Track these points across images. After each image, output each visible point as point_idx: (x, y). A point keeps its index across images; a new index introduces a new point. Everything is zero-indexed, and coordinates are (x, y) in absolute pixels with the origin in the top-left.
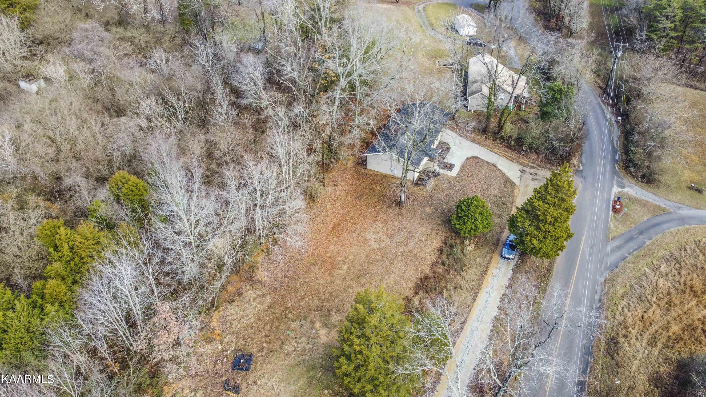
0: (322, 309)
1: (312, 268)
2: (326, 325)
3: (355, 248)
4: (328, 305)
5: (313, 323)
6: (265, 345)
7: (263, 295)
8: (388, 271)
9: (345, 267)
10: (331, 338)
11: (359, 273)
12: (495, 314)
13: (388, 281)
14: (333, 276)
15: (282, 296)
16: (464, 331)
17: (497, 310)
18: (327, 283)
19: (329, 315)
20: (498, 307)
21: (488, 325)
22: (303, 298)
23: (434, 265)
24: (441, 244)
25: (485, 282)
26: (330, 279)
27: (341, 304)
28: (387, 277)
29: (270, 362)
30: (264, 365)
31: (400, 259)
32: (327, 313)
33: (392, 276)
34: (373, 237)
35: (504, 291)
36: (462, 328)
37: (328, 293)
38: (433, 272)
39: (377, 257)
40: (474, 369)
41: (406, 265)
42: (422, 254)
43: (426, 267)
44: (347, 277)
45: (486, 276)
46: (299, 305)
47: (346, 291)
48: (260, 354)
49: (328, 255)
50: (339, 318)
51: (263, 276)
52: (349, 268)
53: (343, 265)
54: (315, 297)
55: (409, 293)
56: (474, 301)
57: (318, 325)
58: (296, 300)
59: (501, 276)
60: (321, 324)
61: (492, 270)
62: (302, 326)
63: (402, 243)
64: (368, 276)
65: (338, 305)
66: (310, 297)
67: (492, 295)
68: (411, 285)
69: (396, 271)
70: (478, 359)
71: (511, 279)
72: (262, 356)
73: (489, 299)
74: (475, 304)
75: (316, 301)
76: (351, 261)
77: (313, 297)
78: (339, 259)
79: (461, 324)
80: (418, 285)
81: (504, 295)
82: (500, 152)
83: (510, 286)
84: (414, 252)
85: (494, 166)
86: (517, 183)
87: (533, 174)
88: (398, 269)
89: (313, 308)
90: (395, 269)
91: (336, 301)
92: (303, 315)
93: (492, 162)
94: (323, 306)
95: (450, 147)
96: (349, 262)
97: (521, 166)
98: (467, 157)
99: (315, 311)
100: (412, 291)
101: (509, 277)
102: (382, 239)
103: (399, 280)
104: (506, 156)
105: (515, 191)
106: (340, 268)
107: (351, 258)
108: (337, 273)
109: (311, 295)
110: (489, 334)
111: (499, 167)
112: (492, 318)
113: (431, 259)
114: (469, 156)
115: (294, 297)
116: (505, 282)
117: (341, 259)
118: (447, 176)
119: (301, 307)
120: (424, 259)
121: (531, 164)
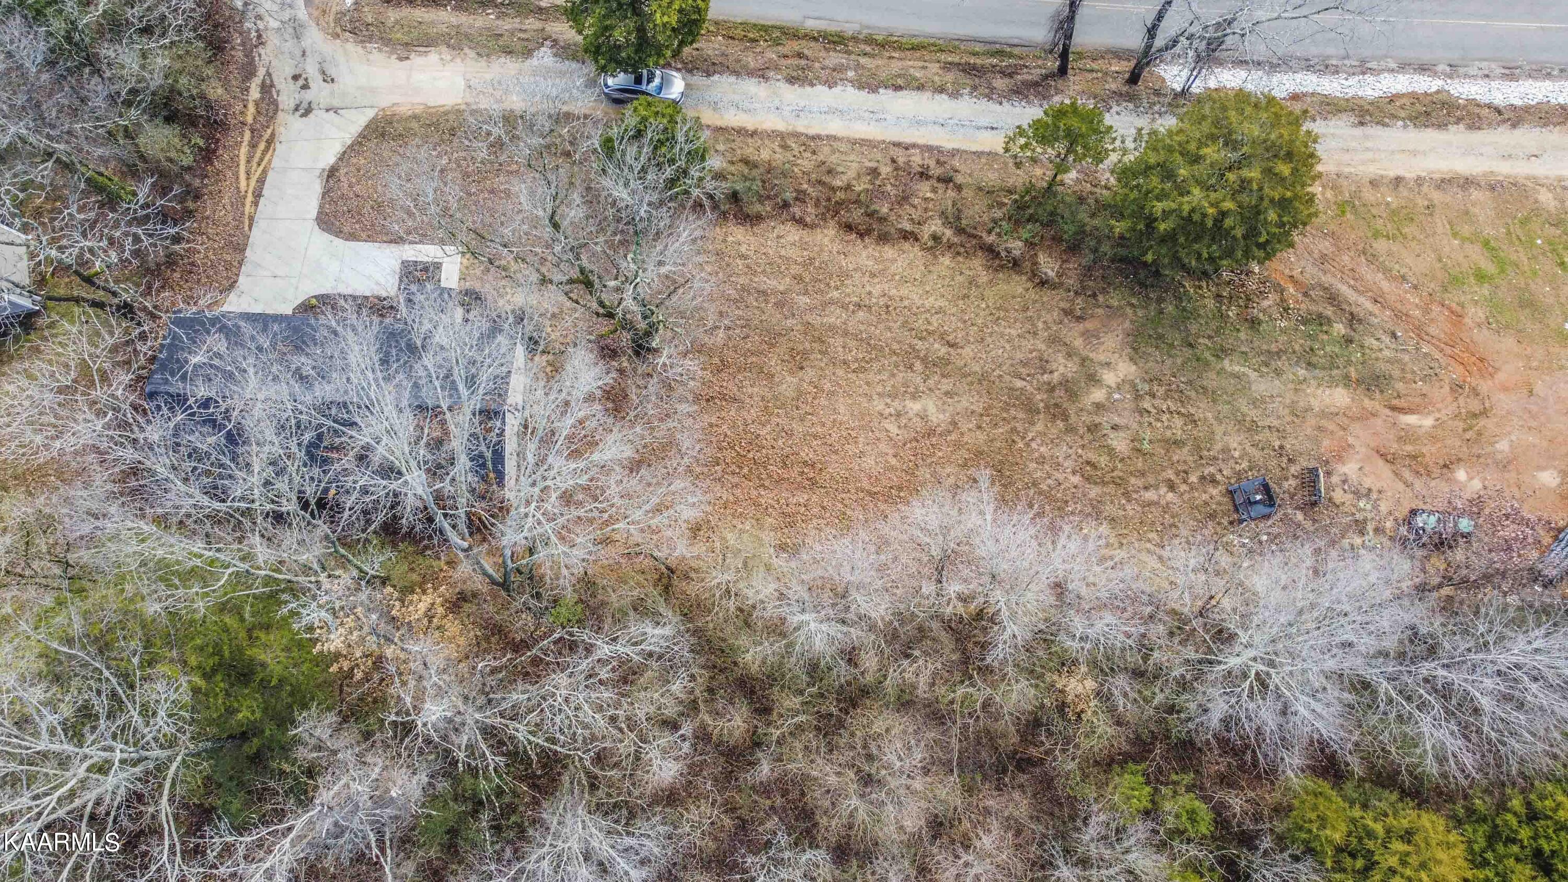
0: (1056, 405)
2: (1093, 379)
3: (843, 410)
4: (1039, 397)
5: (1099, 406)
6: (1193, 479)
8: (887, 307)
9: (915, 407)
10: (1117, 355)
11: (918, 366)
12: (850, 89)
13: (913, 296)
14: (954, 424)
16: (921, 141)
17: (839, 88)
18: (979, 427)
19: (1065, 383)
20: (830, 87)
21: (883, 97)
22: (1041, 461)
23: (800, 222)
25: (769, 127)
26: (965, 426)
27: (1024, 371)
28: (906, 303)
29: (1226, 450)
30: (1237, 454)
31: (836, 294)
33: (893, 292)
34: (789, 379)
35: (778, 84)
36: (914, 146)
37: (1007, 411)
38: (825, 220)
39: (852, 344)
40: (1001, 104)
41: (844, 275)
42: (791, 253)
43: (819, 237)
44: (944, 389)
45: (751, 128)
46: (1065, 458)
47: (985, 375)
48: (1219, 477)
49: (893, 461)
50: (1062, 360)
52: (914, 397)
53: (911, 414)
54: (1030, 435)
55: (913, 252)
56: (833, 138)
57: (1098, 395)
58: (1055, 473)
59: (735, 97)
60: (1093, 389)
61: (729, 118)
62: (1115, 428)
63: (779, 305)
64: (919, 345)
65: (1028, 375)
66: (1034, 445)
67: (803, 104)
68: (889, 252)
69: (876, 291)
70: (975, 101)
71: (737, 73)
72: (1220, 471)
73: (816, 108)
74: (841, 134)
75: (1039, 427)
76: (889, 401)
77: (1032, 439)
78: (896, 431)
79: (907, 149)
80: (883, 238)
81: (791, 80)
82: (248, 174)
83: (761, 74)
84: (795, 270)
85: (332, 172)
86: (370, 114)
87: (301, 82)
88: (868, 288)
89: (1061, 424)
90: (870, 293)
91: (1019, 384)
92: (1088, 436)
93: (318, 181)
94: (1047, 407)
95: (315, 297)
96: (896, 403)
97: (280, 114)
98: (338, 242)
99: (1066, 418)
100: (906, 246)
101: (733, 79)
102: (787, 357)
103: (897, 277)
104: (258, 154)
105: (410, 113)
106: (923, 417)
107: (879, 405)
108: (941, 416)
109: (1028, 445)
110: (905, 92)
111: (330, 159)
112: (863, 94)
113: (793, 234)
114: (332, 238)
115: (1050, 481)
116: (751, 86)
117: (893, 429)
118: (467, 268)
119: (1070, 451)
120: (804, 246)
121: (254, 95)
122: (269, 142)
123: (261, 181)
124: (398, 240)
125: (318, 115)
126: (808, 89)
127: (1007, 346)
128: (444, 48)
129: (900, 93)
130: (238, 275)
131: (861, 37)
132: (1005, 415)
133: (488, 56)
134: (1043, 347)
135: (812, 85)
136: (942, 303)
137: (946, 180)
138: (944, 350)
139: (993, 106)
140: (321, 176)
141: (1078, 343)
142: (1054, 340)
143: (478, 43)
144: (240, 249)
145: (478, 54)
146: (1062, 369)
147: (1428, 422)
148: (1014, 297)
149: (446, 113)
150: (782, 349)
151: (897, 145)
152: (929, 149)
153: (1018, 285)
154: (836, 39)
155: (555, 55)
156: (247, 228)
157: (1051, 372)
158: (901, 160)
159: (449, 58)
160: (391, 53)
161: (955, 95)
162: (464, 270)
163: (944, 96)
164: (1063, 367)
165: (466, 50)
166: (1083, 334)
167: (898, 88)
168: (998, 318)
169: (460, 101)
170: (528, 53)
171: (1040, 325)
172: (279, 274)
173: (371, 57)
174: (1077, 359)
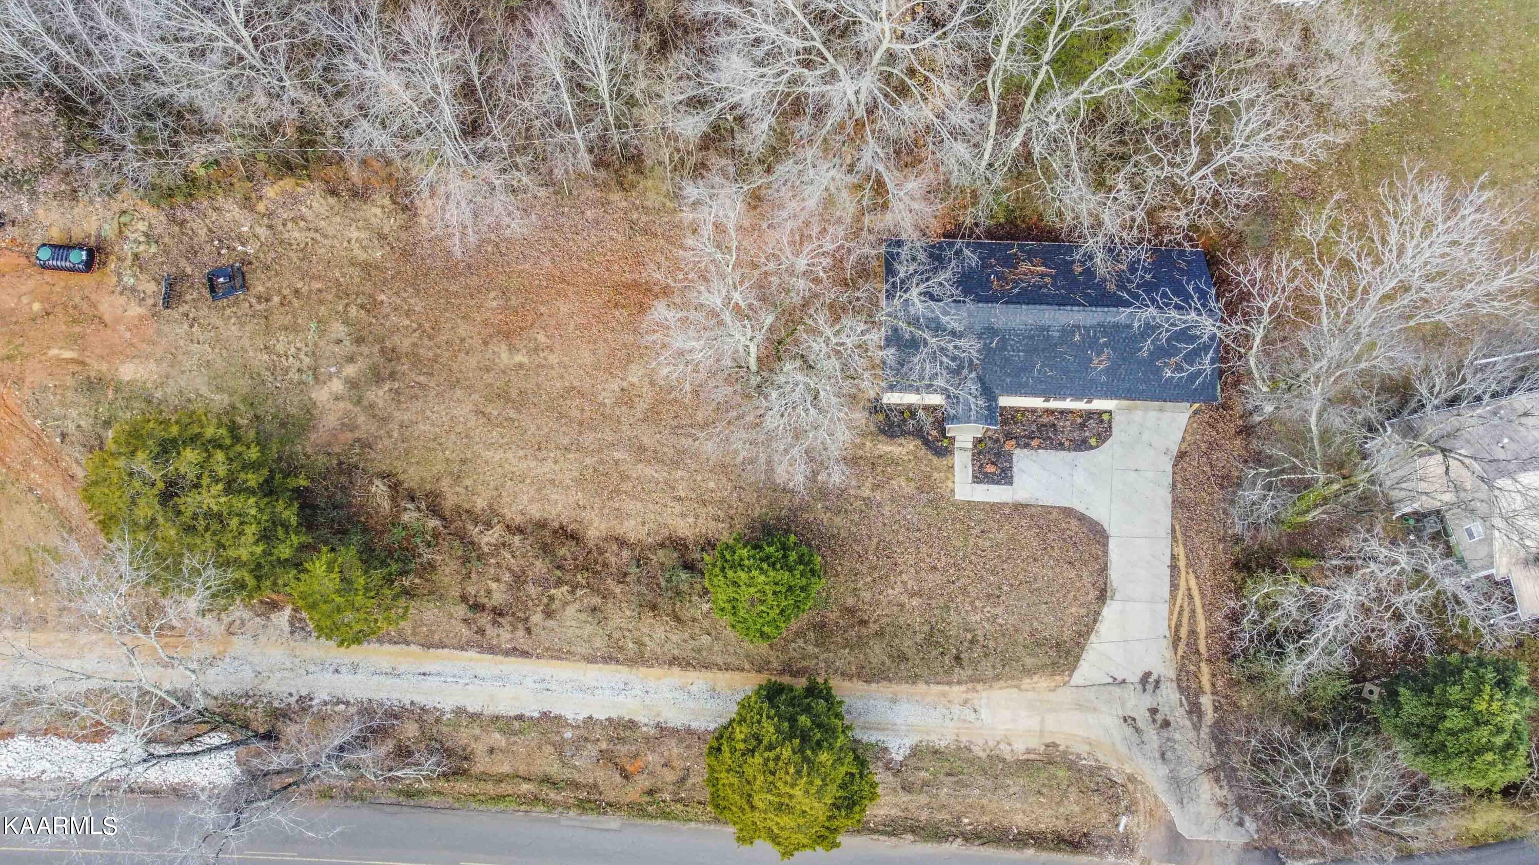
0: (390, 361)
1: (492, 294)
2: (353, 384)
3: (587, 354)
4: (405, 367)
5: (351, 359)
6: (276, 299)
7: (382, 237)
8: (539, 449)
9: (519, 358)
10: (327, 407)
11: (514, 394)
12: (570, 716)
13: (514, 461)
14: (486, 343)
15: (399, 273)
16: (500, 658)
17: (581, 717)
18: (463, 340)
19: (379, 381)
20: (591, 718)
21: (534, 707)
22: (408, 313)
23: (622, 542)
24: (692, 538)
25: (657, 671)
26: (476, 342)
27: (416, 391)
28: (522, 454)
29: (242, 324)
30: (233, 321)
31: (588, 461)
32: (385, 373)
33: (533, 464)
34: (635, 380)
35: (646, 720)
36: (507, 653)
37: (437, 355)
38: (598, 547)
39: (575, 413)
40: (412, 703)
41: (580, 481)
42: (630, 506)
43: (603, 526)
44: (492, 374)
45: (676, 670)
46: (388, 315)
47: (453, 387)
48: (254, 301)
49: (543, 309)
50: (379, 402)
51: (426, 213)
52: (521, 366)
53: (524, 351)
54: (417, 334)
55: (512, 514)
56: (590, 659)
57: (350, 370)
58: (399, 302)
59: (691, 704)
60: (354, 375)
61: (698, 680)
62: (339, 342)
63: (642, 449)
64: (511, 413)
65: (412, 387)
66: (415, 326)
67: (622, 698)
68: (535, 512)
69: (549, 466)
70: (439, 706)
71: (690, 732)
72: (251, 306)
73: (607, 692)
74: (583, 665)
75: (407, 343)
76: (544, 362)
77: (415, 331)
78: (539, 336)
79: (515, 649)
80: (542, 525)
81: (632, 725)
82: (1191, 597)
83: (663, 731)
84: (627, 486)
85: (1103, 596)
86: (1078, 677)
87: (1159, 717)
88: (557, 468)
89: (388, 344)
90: (556, 462)
91: (422, 379)
92: (365, 333)
93: (1115, 585)
94: (399, 358)
95: (1092, 448)
96: (538, 360)
97: (1172, 674)
98: (1080, 508)
99: (383, 351)
100: (519, 519)
101: (694, 725)
102: (637, 400)
103: (528, 481)
104: (1185, 620)
105: (1036, 678)
106: (513, 349)
107: (553, 359)
108: (496, 349)
109: (420, 325)
110: (512, 714)
111: (1109, 611)
112: (556, 711)
113: (632, 529)
114: (1088, 513)
115: (405, 295)
116: (675, 718)
117: (541, 338)
118: (948, 479)
119: (382, 321)
120: (620, 514)
121: (1206, 701)
122: (1176, 640)
123: (1174, 586)
124: (1019, 508)
125: (1134, 677)
126: (614, 715)
127: (429, 413)
128: (1008, 757)
129: (517, 712)
130: (1174, 473)
131: (560, 809)
132: (439, 351)
133: (959, 748)
134: (396, 414)
135: (609, 720)
136: (487, 454)
137: (477, 607)
138: (489, 410)
139: (421, 700)
140: (1114, 591)
141: (361, 419)
142: (385, 420)
143: (973, 764)
144: (1178, 504)
145: (970, 750)
146: (381, 393)
147: (54, 352)
148: (418, 463)
149: (997, 678)
150: (642, 406)
151: (525, 654)
152: (493, 650)
153: (412, 476)
154: (587, 806)
155: (886, 749)
156: (1177, 527)
157: (391, 390)
158: (521, 633)
159: (1002, 746)
160: (1065, 753)
161: (459, 712)
162: (950, 475)
163: (471, 710)
164: (378, 395)
165: (983, 755)
166: (357, 427)
167: (520, 718)
168: (435, 440)
169: (985, 694)
170: (915, 752)
171: (395, 434)
172: (1133, 474)
173: (1087, 748)
174: (365, 403)
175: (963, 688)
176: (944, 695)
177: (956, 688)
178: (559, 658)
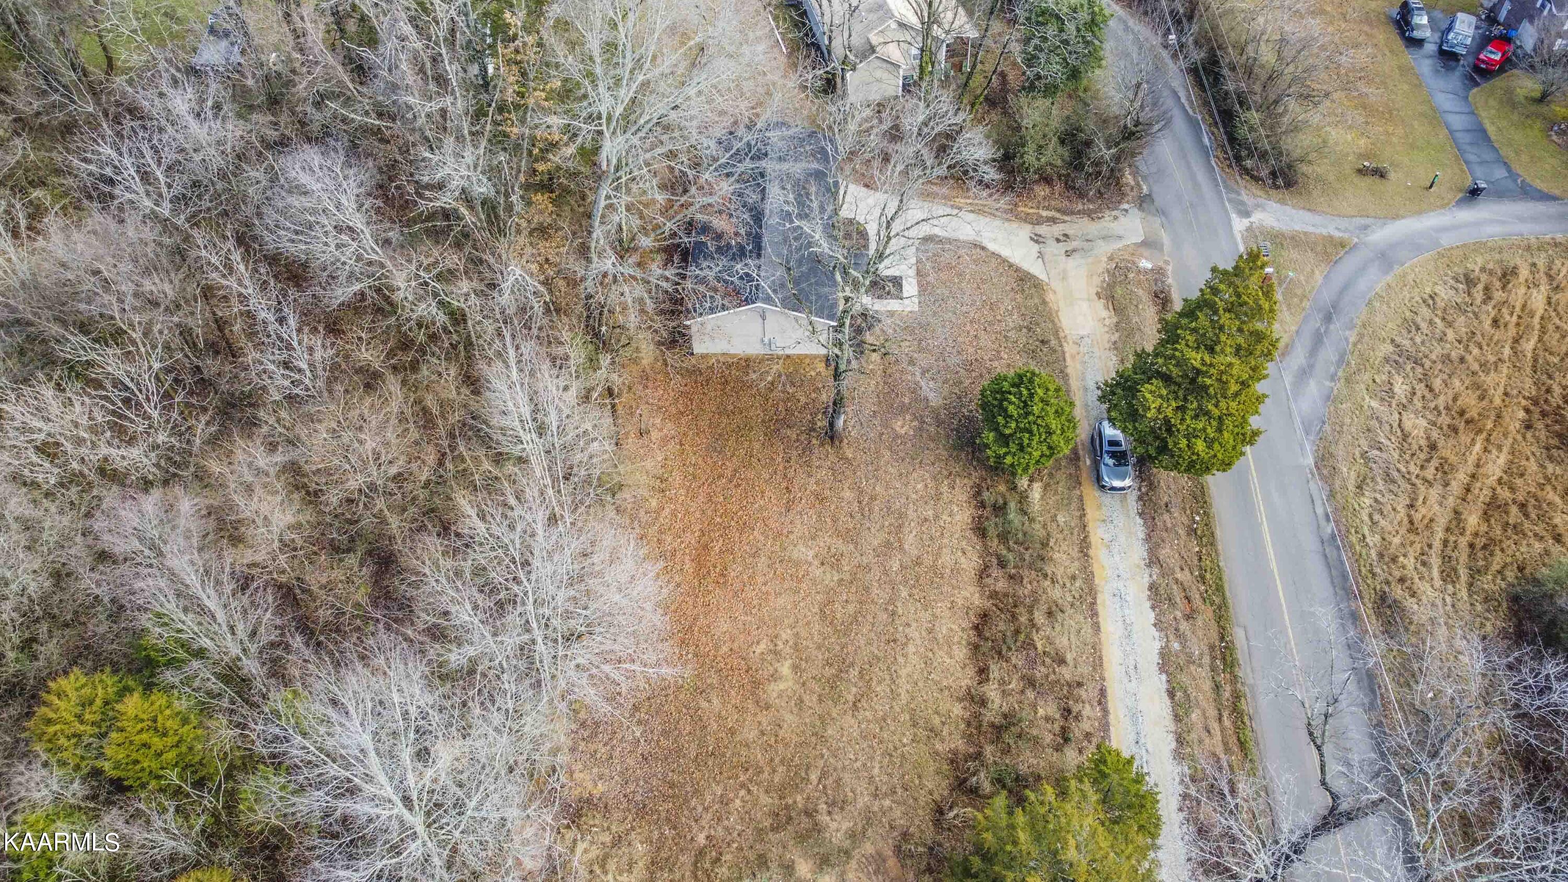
0: (790, 818)
1: (704, 704)
2: (823, 863)
3: (781, 601)
4: (799, 798)
5: (788, 868)
7: (617, 841)
8: (895, 641)
9: (785, 669)
11: (829, 672)
12: (1157, 645)
13: (909, 669)
15: (668, 820)
16: (1112, 718)
17: (1157, 634)
18: (763, 733)
19: (817, 828)
20: (1155, 625)
21: (1156, 679)
22: (724, 801)
23: (983, 573)
24: (972, 511)
25: (1096, 569)
26: (764, 719)
27: (829, 782)
28: (901, 660)
31: (904, 594)
32: (806, 823)
33: (911, 649)
34: (811, 553)
35: (1146, 576)
36: (1105, 712)
37: (782, 762)
38: (991, 597)
39: (851, 608)
40: (1180, 810)
42: (946, 559)
43: (971, 589)
44: (806, 698)
45: (1091, 552)
46: (726, 829)
47: (823, 739)
49: (725, 649)
50: (846, 825)
51: (590, 785)
52: (795, 668)
53: (777, 665)
54: (754, 789)
55: (966, 679)
56: (1097, 627)
57: (804, 868)
58: (710, 816)
59: (1122, 539)
60: (811, 862)
61: (1098, 534)
63: (888, 544)
64: (854, 673)
65: (824, 787)
66: (742, 792)
67: (1128, 599)
68: (961, 653)
69: (913, 632)
70: (1178, 779)
71: (1148, 538)
73: (1127, 612)
74: (1103, 636)
75: (765, 799)
76: (791, 643)
77: (749, 791)
78: (758, 651)
79: (1100, 703)
80: (975, 648)
81: (1153, 587)
82: (971, 204)
83: (1153, 560)
84: (928, 560)
85: (980, 247)
86: (1042, 276)
87: (1061, 238)
88: (914, 625)
89: (767, 824)
90: (908, 625)
91: (814, 777)
92: (752, 856)
93: (970, 239)
94: (787, 807)
96: (788, 650)
97: (1029, 226)
99: (775, 829)
100: (971, 671)
101: (1142, 535)
102: (833, 550)
103: (930, 655)
104: (990, 211)
105: (1048, 300)
106: (775, 677)
107: (786, 634)
108: (775, 695)
109: (743, 786)
110: (1168, 702)
111: (990, 247)
112: (1156, 659)
113: (970, 562)
115: (700, 809)
116: (1139, 552)
117: (762, 647)
118: (899, 315)
119: (735, 834)
120: (956, 570)
121: (1045, 213)
122: (1004, 218)
123: (966, 210)
125: (1036, 247)
126: (1148, 604)
127: (859, 764)
128: (1115, 320)
129: (1165, 696)
131: (1239, 685)
132: (777, 760)
133: (1115, 348)
134: (860, 804)
135: (1153, 608)
136: (904, 697)
137: (1065, 735)
138: (851, 698)
140: (976, 241)
141: (868, 848)
142: (869, 818)
143: (1126, 341)
145: (1114, 342)
146: (834, 825)
148: (919, 777)
149: (1053, 322)
150: (839, 545)
151: (1103, 692)
153: (935, 784)
154: (1229, 659)
157: (829, 813)
158: (1083, 693)
159: (1107, 323)
160: (1102, 288)
161: (1178, 756)
162: (896, 314)
163: (1174, 745)
164: (836, 828)
166: (879, 854)
167: (1171, 694)
168: (891, 755)
169: (1067, 332)
171: (887, 803)
173: (1095, 277)
174: (847, 844)
175: (1065, 344)
176: (1073, 357)
177: (1066, 349)
178: (1101, 658)
